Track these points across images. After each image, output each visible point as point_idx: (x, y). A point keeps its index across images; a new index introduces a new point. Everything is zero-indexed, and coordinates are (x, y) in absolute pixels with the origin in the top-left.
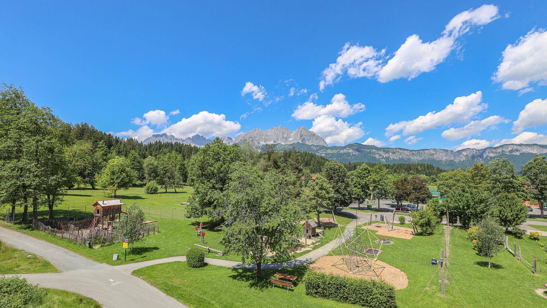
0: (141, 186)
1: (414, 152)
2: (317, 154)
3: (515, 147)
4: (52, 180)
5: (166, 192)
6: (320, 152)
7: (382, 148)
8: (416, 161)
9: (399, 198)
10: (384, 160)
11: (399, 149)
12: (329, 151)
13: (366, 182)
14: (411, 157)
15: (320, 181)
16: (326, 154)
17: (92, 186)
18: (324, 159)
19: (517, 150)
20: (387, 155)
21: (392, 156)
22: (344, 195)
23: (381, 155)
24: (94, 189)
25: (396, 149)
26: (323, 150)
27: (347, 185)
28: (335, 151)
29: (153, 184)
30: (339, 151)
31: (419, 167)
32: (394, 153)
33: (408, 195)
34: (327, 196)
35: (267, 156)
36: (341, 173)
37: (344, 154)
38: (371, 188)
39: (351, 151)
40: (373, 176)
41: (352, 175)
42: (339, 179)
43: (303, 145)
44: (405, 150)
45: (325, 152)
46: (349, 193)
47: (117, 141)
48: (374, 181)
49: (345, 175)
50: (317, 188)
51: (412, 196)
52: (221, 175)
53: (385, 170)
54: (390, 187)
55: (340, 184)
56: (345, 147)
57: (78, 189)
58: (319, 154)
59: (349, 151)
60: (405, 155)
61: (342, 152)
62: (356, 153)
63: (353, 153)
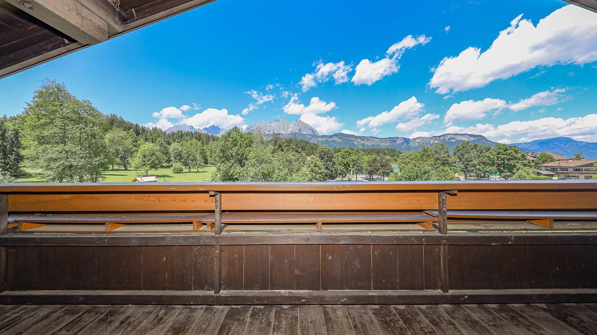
0: (168, 167)
1: (383, 140)
2: (310, 141)
3: (453, 136)
4: (96, 161)
5: (190, 172)
6: (313, 140)
7: (359, 137)
8: (384, 147)
9: (371, 173)
10: (361, 146)
11: (372, 137)
12: (320, 139)
13: (347, 162)
14: (380, 143)
15: (314, 160)
16: (318, 141)
17: (125, 168)
18: (316, 145)
19: (454, 138)
20: (363, 142)
21: (367, 143)
22: (332, 171)
23: (358, 142)
24: (126, 170)
25: (370, 137)
26: (315, 138)
27: (334, 163)
28: (324, 139)
29: (178, 165)
30: (328, 139)
31: (386, 151)
32: (368, 140)
33: (377, 170)
34: (319, 171)
35: (273, 142)
36: (330, 154)
37: (331, 141)
38: (351, 166)
39: (336, 139)
40: (353, 157)
41: (338, 156)
42: (328, 159)
43: (300, 134)
44: (376, 138)
45: (316, 140)
46: (335, 170)
47: (143, 130)
48: (353, 161)
49: (332, 156)
50: (312, 165)
51: (380, 171)
52: (239, 157)
53: (362, 153)
54: (365, 166)
55: (328, 163)
56: (331, 136)
57: (112, 170)
58: (312, 142)
59: (335, 139)
60: (376, 142)
61: (329, 139)
62: (340, 140)
63: (338, 141)
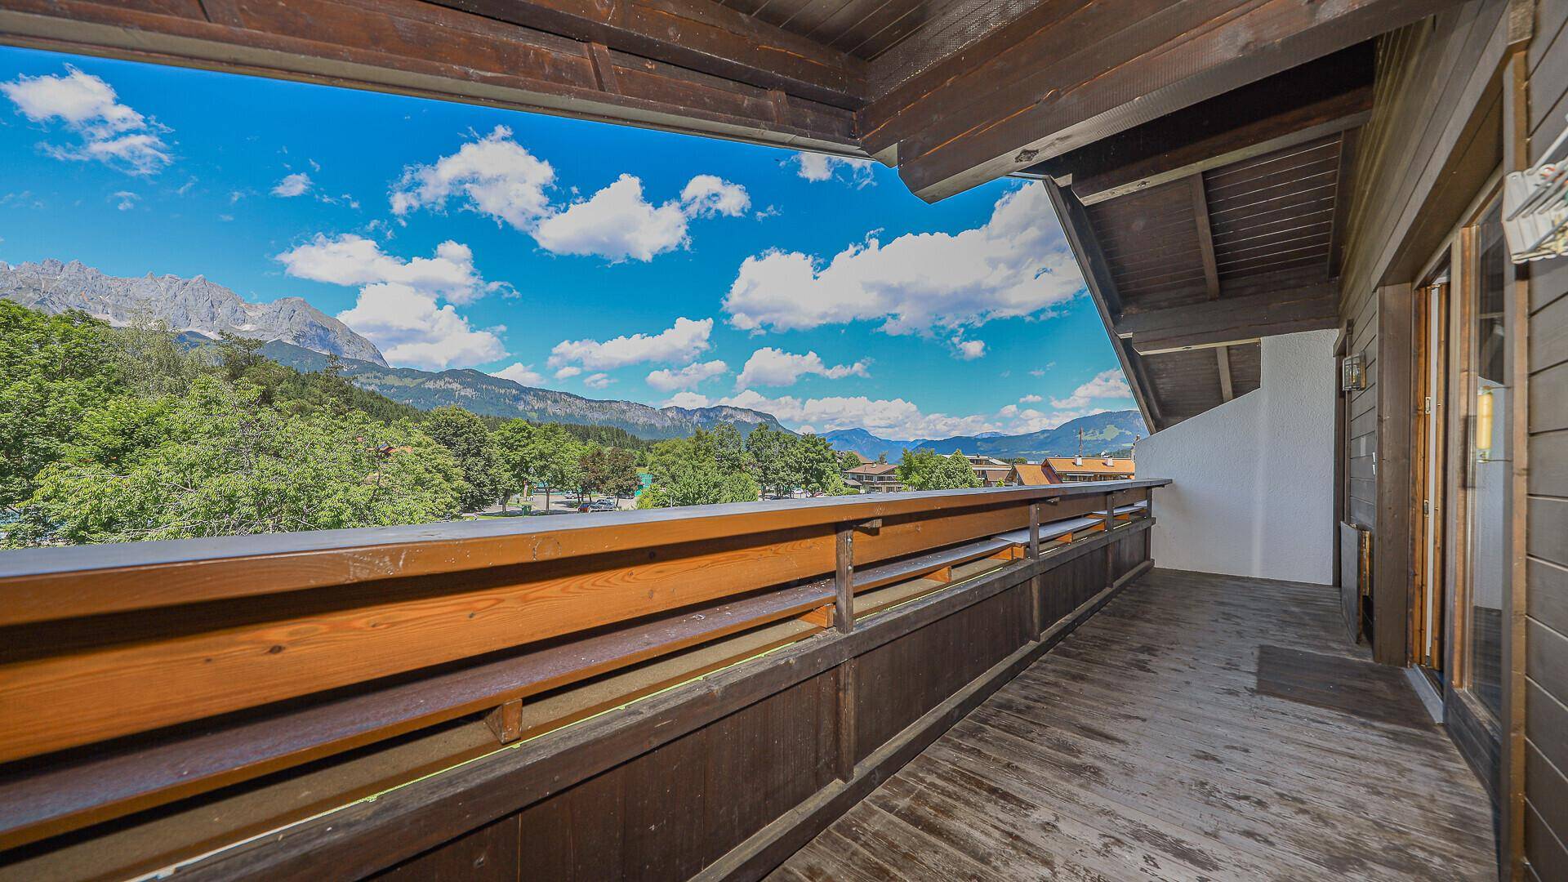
1: (594, 404)
3: (730, 412)
7: (530, 389)
8: (597, 422)
9: (586, 489)
10: (534, 415)
11: (566, 394)
12: (391, 380)
14: (587, 413)
16: (382, 386)
19: (732, 416)
20: (542, 405)
21: (552, 409)
22: (480, 485)
23: (528, 404)
25: (561, 393)
26: (370, 375)
27: (489, 462)
28: (408, 382)
30: (424, 383)
31: (603, 433)
32: (555, 401)
33: (603, 482)
36: (475, 434)
37: (437, 391)
38: (532, 470)
39: (455, 386)
40: (540, 445)
42: (468, 449)
43: (299, 351)
44: (577, 397)
45: (377, 381)
46: (492, 481)
48: (542, 456)
49: (483, 441)
51: (611, 484)
53: (563, 435)
54: (572, 468)
56: (440, 376)
59: (450, 386)
60: (577, 408)
61: (430, 385)
62: (469, 392)
63: (462, 393)
